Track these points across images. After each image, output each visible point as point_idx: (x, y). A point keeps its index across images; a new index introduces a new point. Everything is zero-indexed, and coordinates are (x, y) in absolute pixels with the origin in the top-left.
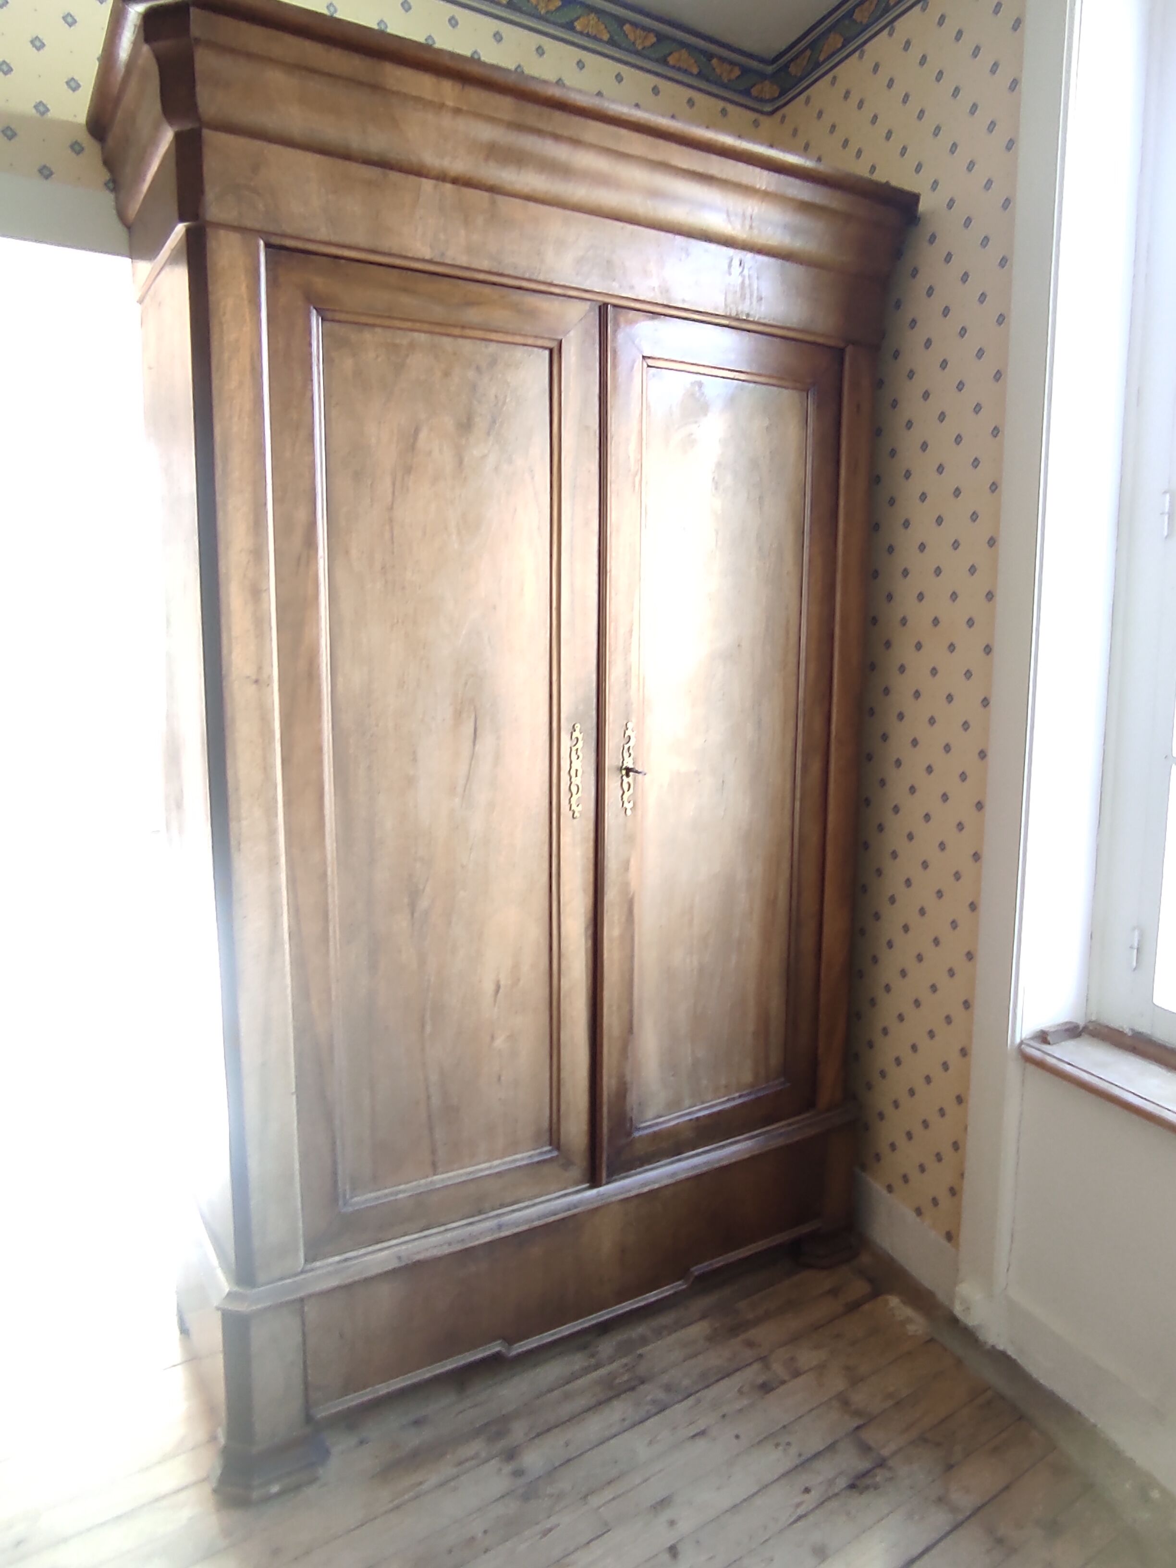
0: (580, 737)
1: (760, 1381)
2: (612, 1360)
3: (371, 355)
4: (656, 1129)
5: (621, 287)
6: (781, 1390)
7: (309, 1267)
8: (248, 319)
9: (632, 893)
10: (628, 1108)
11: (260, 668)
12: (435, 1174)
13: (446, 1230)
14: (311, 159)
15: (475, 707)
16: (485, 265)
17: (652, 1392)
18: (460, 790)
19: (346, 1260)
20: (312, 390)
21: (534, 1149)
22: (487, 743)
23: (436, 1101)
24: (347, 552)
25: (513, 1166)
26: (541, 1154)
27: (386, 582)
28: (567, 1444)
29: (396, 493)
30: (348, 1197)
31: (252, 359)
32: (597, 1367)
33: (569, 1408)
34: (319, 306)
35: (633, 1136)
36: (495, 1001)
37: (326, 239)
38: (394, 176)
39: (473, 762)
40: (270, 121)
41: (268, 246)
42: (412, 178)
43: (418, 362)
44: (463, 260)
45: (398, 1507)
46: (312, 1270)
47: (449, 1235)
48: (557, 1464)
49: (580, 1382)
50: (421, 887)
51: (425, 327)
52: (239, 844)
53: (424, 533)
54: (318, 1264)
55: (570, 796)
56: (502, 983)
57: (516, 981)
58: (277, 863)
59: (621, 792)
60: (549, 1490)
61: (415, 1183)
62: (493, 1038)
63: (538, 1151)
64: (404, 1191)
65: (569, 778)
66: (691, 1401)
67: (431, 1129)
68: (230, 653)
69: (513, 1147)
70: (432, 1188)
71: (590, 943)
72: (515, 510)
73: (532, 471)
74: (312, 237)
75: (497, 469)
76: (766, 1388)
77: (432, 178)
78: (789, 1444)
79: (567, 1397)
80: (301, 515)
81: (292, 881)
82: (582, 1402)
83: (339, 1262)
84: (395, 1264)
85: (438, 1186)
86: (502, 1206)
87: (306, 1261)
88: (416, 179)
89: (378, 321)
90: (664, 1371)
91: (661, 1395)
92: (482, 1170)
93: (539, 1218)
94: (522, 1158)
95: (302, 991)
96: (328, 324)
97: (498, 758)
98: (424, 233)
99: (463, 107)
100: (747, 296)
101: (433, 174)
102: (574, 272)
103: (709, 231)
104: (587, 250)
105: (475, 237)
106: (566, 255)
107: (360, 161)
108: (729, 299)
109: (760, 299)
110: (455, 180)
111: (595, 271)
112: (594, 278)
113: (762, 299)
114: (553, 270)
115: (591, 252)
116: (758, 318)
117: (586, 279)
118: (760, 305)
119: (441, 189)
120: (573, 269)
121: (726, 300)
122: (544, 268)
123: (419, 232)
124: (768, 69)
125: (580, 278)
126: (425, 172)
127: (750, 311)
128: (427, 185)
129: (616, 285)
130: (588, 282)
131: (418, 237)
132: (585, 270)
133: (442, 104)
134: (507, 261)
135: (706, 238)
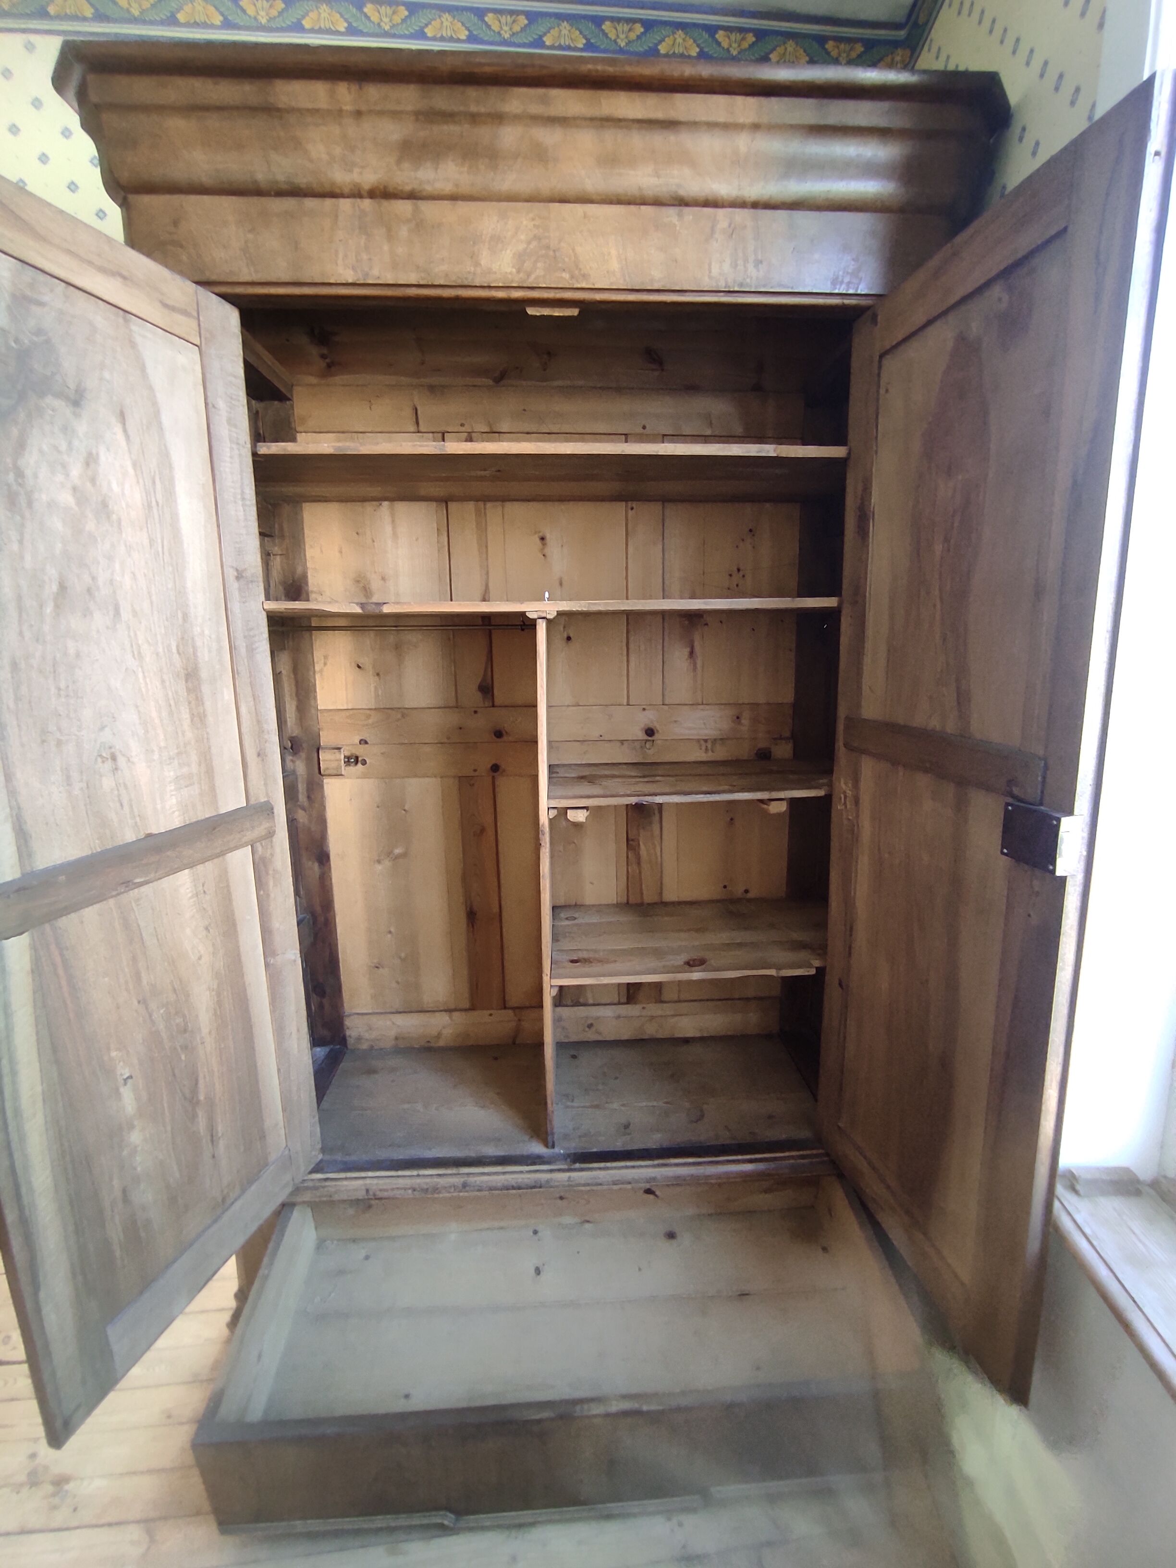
16: (413, 279)
19: (326, 1179)
40: (178, 172)
42: (329, 202)
44: (390, 279)
47: (418, 1180)
74: (234, 279)
77: (348, 197)
83: (320, 1180)
84: (362, 1195)
88: (334, 200)
98: (345, 256)
99: (364, 108)
100: (740, 262)
101: (346, 191)
102: (514, 270)
103: (682, 193)
104: (529, 243)
105: (400, 250)
106: (503, 252)
107: (273, 193)
108: (715, 271)
109: (758, 263)
110: (373, 194)
111: (539, 265)
112: (540, 272)
113: (761, 262)
114: (490, 271)
115: (534, 244)
116: (756, 287)
117: (529, 276)
118: (758, 271)
119: (359, 207)
120: (513, 267)
121: (710, 272)
122: (479, 270)
123: (341, 255)
124: (902, 34)
125: (521, 275)
126: (338, 191)
127: (744, 279)
128: (345, 204)
129: (566, 276)
130: (533, 277)
131: (340, 261)
132: (528, 265)
133: (340, 111)
134: (436, 270)
135: (682, 202)
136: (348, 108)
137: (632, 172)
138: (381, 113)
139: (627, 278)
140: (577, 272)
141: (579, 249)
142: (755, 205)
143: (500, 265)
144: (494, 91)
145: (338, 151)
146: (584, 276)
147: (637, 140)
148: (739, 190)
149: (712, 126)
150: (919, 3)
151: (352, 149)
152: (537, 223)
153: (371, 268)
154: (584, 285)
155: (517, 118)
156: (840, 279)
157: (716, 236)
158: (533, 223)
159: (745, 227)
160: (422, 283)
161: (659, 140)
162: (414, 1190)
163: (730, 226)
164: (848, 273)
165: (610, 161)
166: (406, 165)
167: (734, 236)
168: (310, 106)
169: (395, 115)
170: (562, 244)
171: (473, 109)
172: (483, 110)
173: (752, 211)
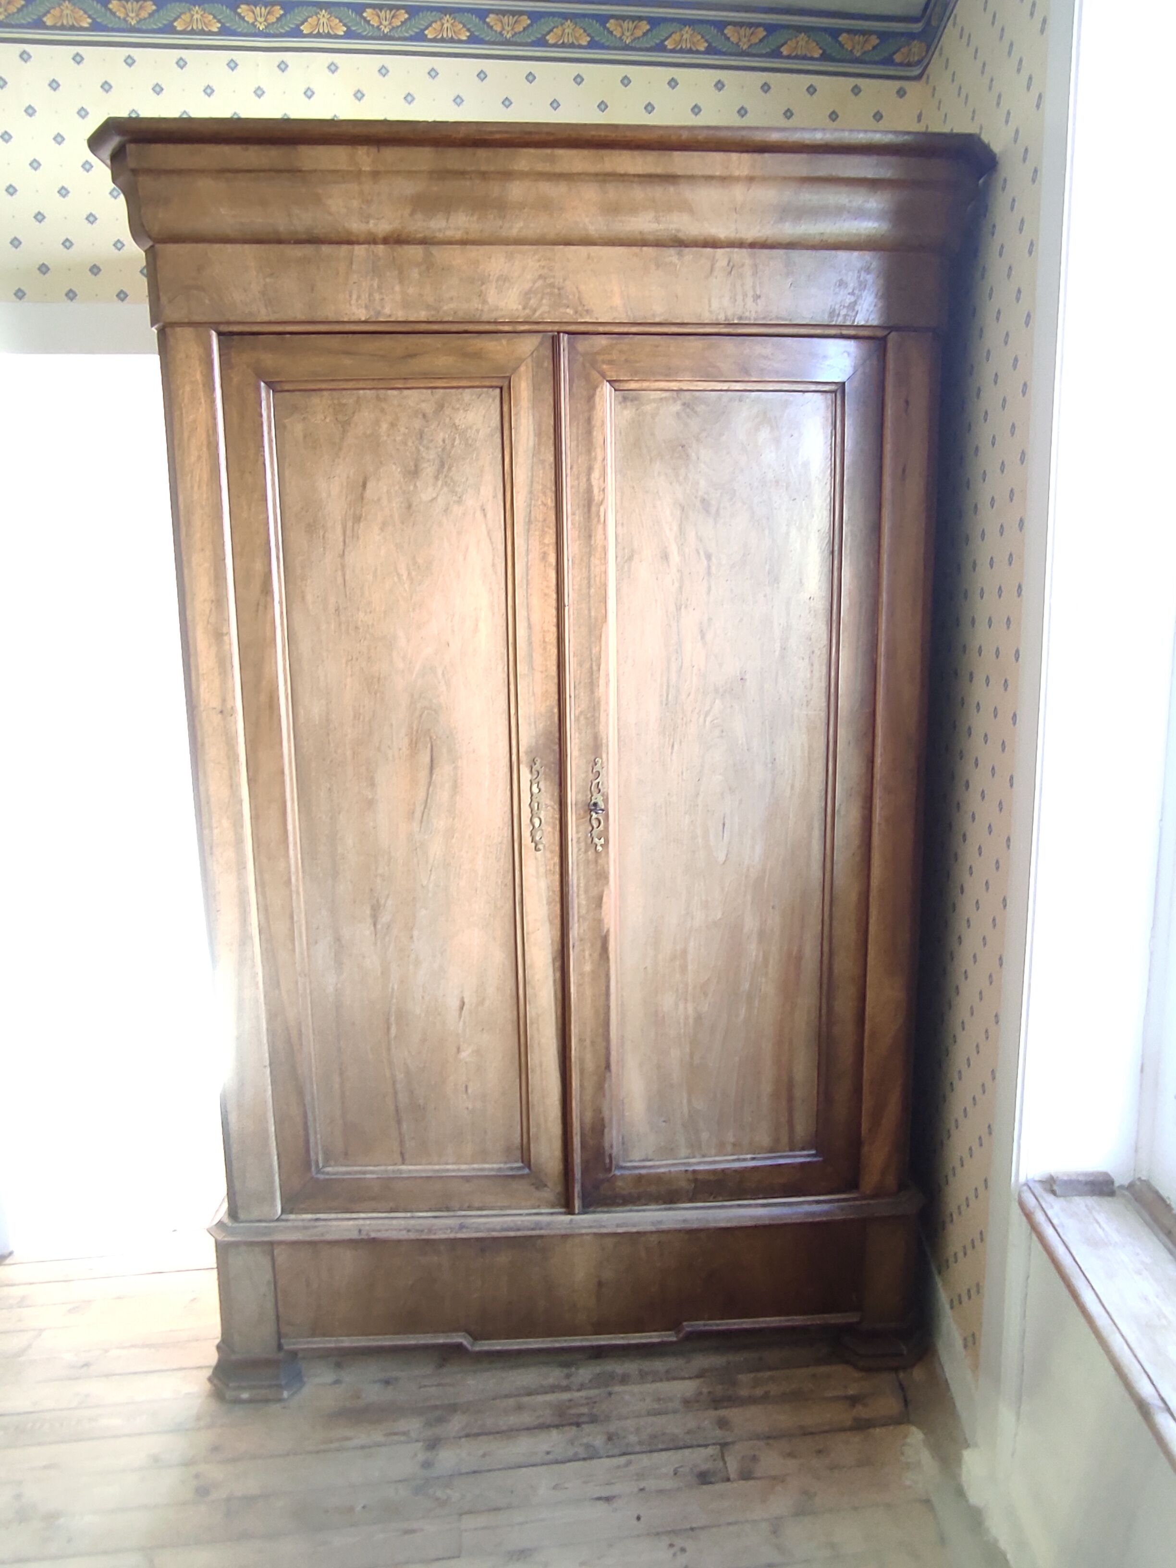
0: (542, 771)
1: (704, 1467)
2: (582, 1387)
3: (320, 416)
4: (643, 1172)
5: (576, 312)
6: (720, 1487)
7: (284, 1217)
8: (203, 401)
9: (605, 930)
10: (607, 1145)
11: (224, 700)
12: (403, 1163)
13: (412, 1217)
14: (249, 250)
15: (431, 738)
16: (423, 315)
17: (594, 1436)
18: (418, 814)
19: (317, 1220)
20: (264, 456)
21: (506, 1163)
22: (444, 772)
23: (403, 1098)
24: (303, 598)
25: (479, 1173)
26: (512, 1169)
27: (340, 625)
28: (484, 1455)
29: (347, 541)
30: (321, 1165)
31: (208, 436)
32: (567, 1389)
33: (513, 1420)
34: (267, 380)
35: (612, 1174)
36: (460, 1016)
37: (266, 319)
38: (325, 249)
39: (431, 789)
40: (206, 224)
41: (220, 334)
42: (345, 248)
43: (365, 416)
44: (400, 315)
45: (318, 1452)
46: (287, 1220)
47: (412, 1222)
48: (464, 1471)
49: (540, 1398)
50: (382, 901)
51: (370, 384)
52: (211, 848)
53: (375, 576)
54: (292, 1217)
55: (531, 828)
56: (466, 1000)
57: (481, 1002)
58: (245, 868)
59: (590, 828)
60: (439, 1493)
61: (383, 1168)
62: (459, 1050)
63: (508, 1165)
64: (372, 1172)
65: (530, 810)
66: (623, 1460)
67: (399, 1122)
68: (198, 687)
69: (482, 1155)
70: (398, 1175)
71: (558, 974)
72: (467, 549)
73: (484, 510)
74: (254, 319)
75: (446, 510)
76: (704, 1478)
77: (363, 244)
78: (683, 1550)
79: (520, 1408)
80: (258, 566)
81: (260, 884)
82: (527, 1418)
83: (310, 1220)
84: (354, 1235)
85: (404, 1175)
86: (470, 1208)
87: (283, 1212)
88: (350, 247)
89: (324, 386)
90: (620, 1418)
91: (599, 1441)
92: (448, 1170)
93: (503, 1230)
94: (491, 1166)
95: (273, 982)
96: (278, 395)
97: (455, 787)
98: (359, 297)
99: (381, 168)
100: (739, 298)
101: (362, 239)
102: (520, 307)
103: (681, 235)
104: (534, 282)
105: (411, 290)
106: (510, 291)
107: (292, 242)
108: (715, 305)
109: (757, 297)
110: (386, 241)
111: (544, 301)
112: (545, 308)
113: (759, 297)
114: (497, 308)
115: (540, 283)
116: (755, 319)
117: (535, 311)
118: (757, 304)
119: (373, 252)
120: (520, 304)
121: (710, 306)
122: (486, 308)
123: (354, 297)
124: (917, 27)
125: (527, 311)
126: (354, 239)
127: (743, 313)
128: (360, 251)
129: (570, 311)
130: (537, 314)
131: (353, 302)
132: (533, 302)
133: (360, 172)
134: (445, 308)
135: (680, 243)
136: (367, 169)
137: (633, 219)
138: (398, 172)
139: (629, 313)
140: (580, 308)
141: (582, 287)
142: (753, 245)
143: (507, 303)
144: (503, 151)
145: (355, 204)
146: (587, 311)
147: (639, 193)
148: (737, 233)
149: (709, 178)
150: (932, 5)
151: (369, 202)
152: (543, 263)
153: (383, 307)
154: (588, 320)
155: (524, 175)
156: (837, 312)
157: (715, 274)
158: (538, 264)
159: (743, 265)
160: (431, 320)
161: (658, 192)
162: (409, 1231)
163: (728, 265)
164: (844, 307)
165: (613, 210)
166: (419, 216)
167: (733, 273)
168: (333, 167)
169: (410, 174)
170: (567, 283)
171: (483, 168)
172: (492, 168)
173: (749, 250)
